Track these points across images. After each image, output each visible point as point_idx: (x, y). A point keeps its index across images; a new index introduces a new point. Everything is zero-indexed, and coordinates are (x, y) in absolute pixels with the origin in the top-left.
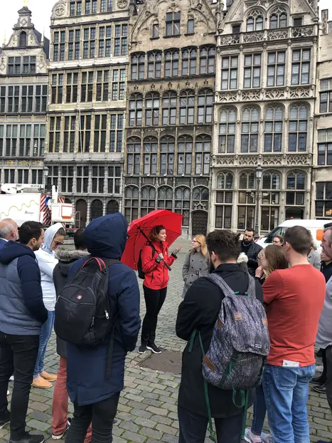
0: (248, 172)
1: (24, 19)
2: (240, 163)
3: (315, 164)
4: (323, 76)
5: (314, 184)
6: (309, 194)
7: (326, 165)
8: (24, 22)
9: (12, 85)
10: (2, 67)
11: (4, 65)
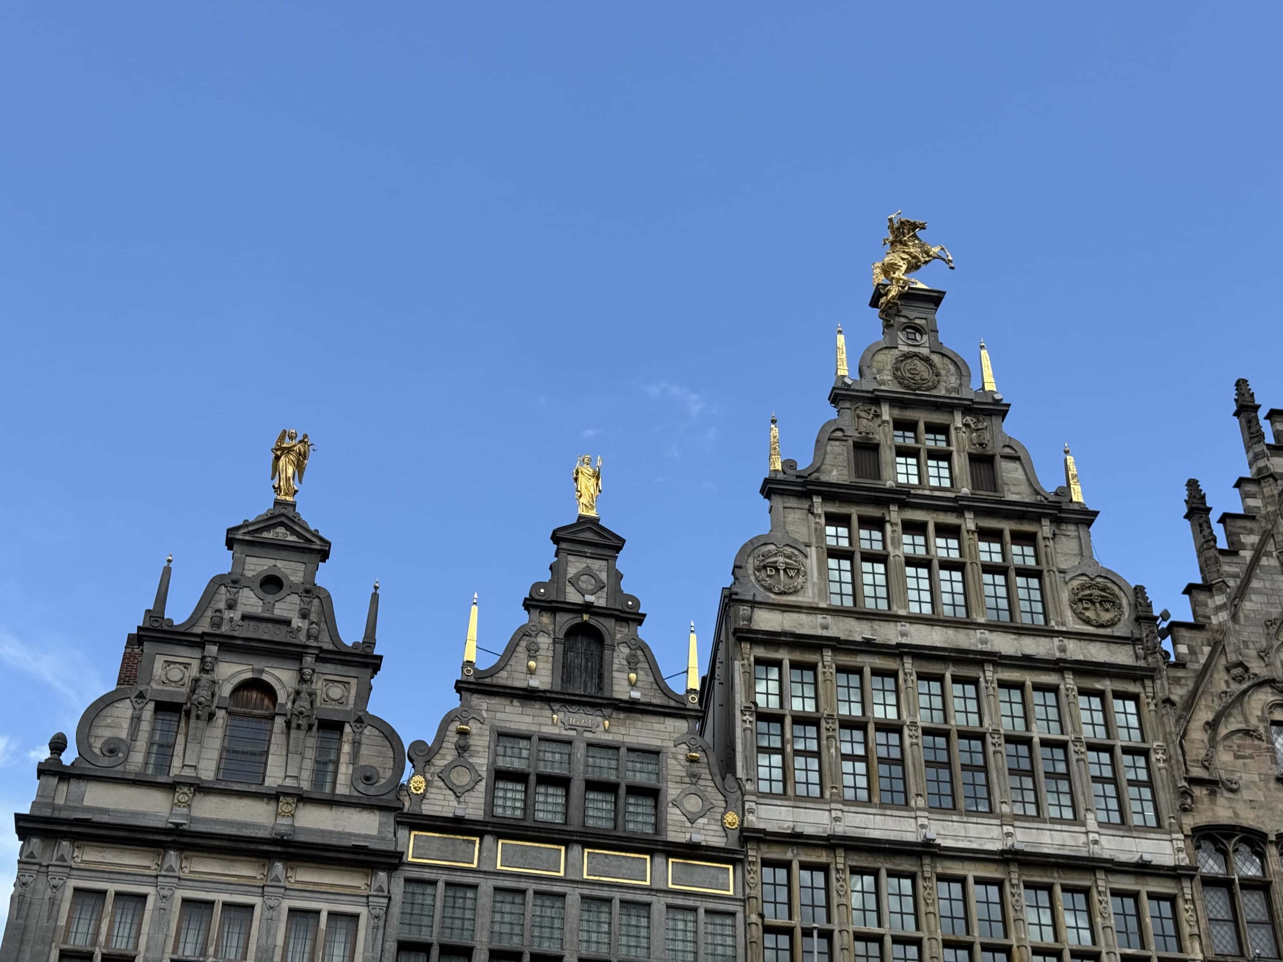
1: (588, 572)
8: (586, 583)
9: (522, 885)
10: (461, 778)
11: (471, 768)
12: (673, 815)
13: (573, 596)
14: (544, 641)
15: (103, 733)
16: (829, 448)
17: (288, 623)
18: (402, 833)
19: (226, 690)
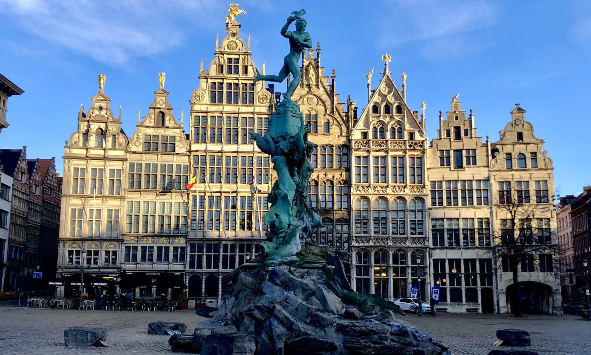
0: (381, 251)
2: (375, 243)
3: (431, 245)
4: (432, 178)
5: (431, 261)
6: (428, 269)
7: (439, 247)
8: (161, 102)
9: (150, 162)
10: (138, 144)
11: (140, 142)
12: (177, 148)
13: (159, 106)
14: (153, 116)
15: (74, 140)
16: (212, 66)
17: (103, 116)
18: (128, 155)
19: (94, 130)
